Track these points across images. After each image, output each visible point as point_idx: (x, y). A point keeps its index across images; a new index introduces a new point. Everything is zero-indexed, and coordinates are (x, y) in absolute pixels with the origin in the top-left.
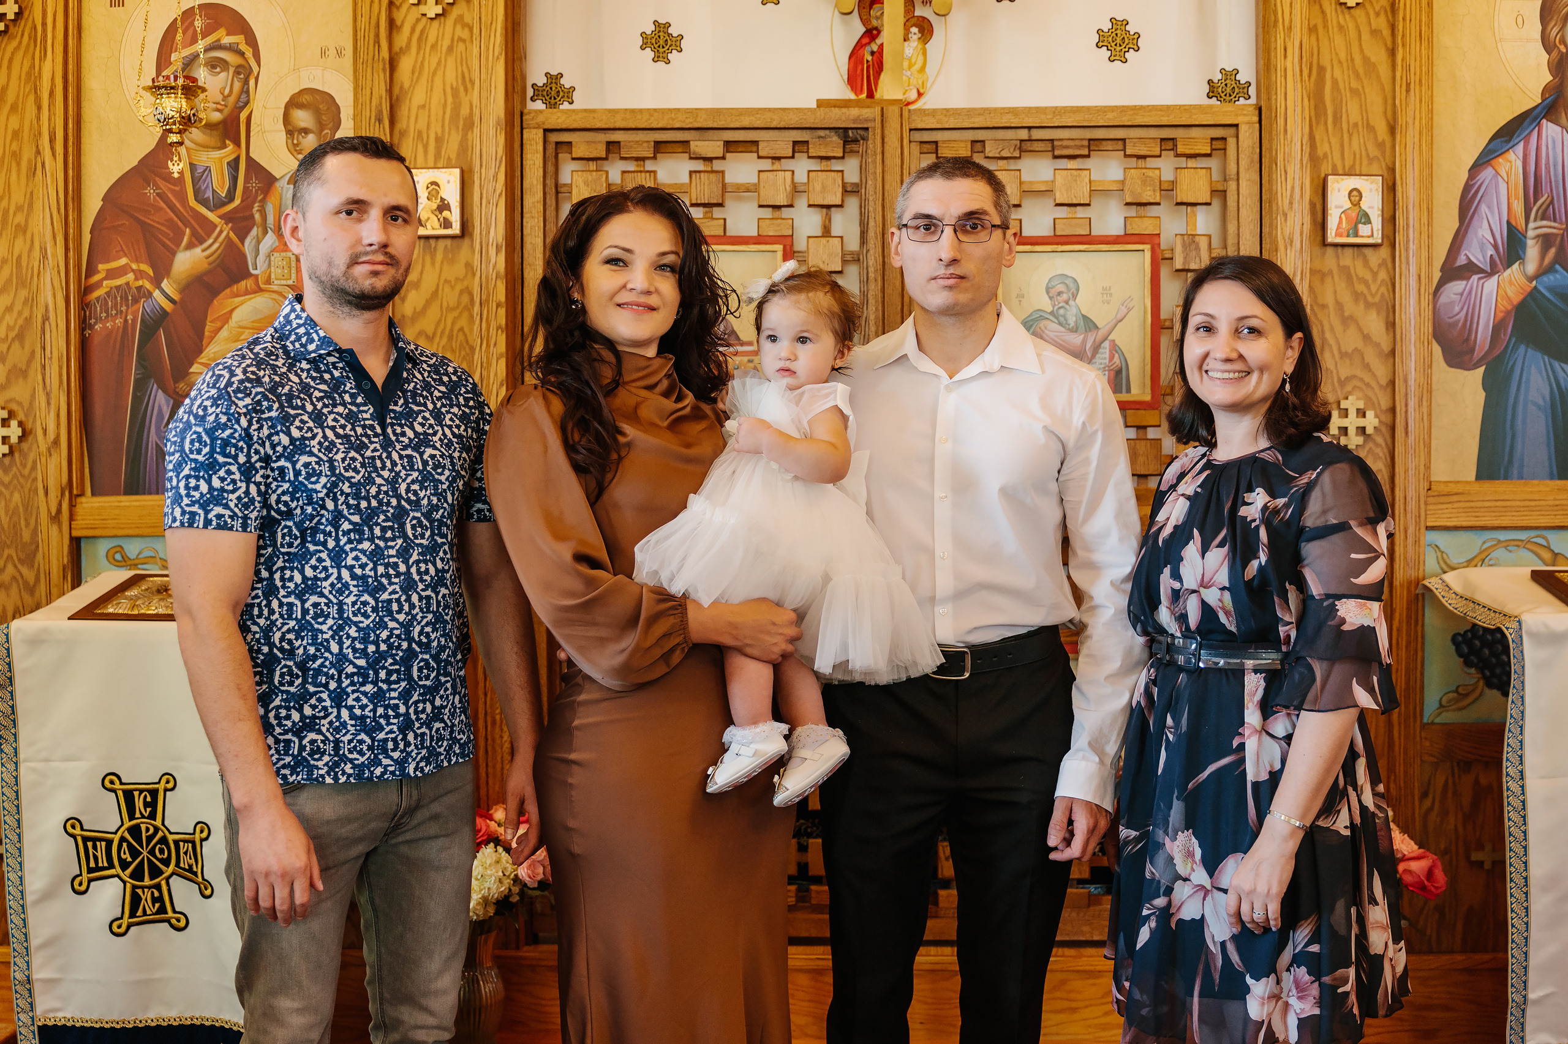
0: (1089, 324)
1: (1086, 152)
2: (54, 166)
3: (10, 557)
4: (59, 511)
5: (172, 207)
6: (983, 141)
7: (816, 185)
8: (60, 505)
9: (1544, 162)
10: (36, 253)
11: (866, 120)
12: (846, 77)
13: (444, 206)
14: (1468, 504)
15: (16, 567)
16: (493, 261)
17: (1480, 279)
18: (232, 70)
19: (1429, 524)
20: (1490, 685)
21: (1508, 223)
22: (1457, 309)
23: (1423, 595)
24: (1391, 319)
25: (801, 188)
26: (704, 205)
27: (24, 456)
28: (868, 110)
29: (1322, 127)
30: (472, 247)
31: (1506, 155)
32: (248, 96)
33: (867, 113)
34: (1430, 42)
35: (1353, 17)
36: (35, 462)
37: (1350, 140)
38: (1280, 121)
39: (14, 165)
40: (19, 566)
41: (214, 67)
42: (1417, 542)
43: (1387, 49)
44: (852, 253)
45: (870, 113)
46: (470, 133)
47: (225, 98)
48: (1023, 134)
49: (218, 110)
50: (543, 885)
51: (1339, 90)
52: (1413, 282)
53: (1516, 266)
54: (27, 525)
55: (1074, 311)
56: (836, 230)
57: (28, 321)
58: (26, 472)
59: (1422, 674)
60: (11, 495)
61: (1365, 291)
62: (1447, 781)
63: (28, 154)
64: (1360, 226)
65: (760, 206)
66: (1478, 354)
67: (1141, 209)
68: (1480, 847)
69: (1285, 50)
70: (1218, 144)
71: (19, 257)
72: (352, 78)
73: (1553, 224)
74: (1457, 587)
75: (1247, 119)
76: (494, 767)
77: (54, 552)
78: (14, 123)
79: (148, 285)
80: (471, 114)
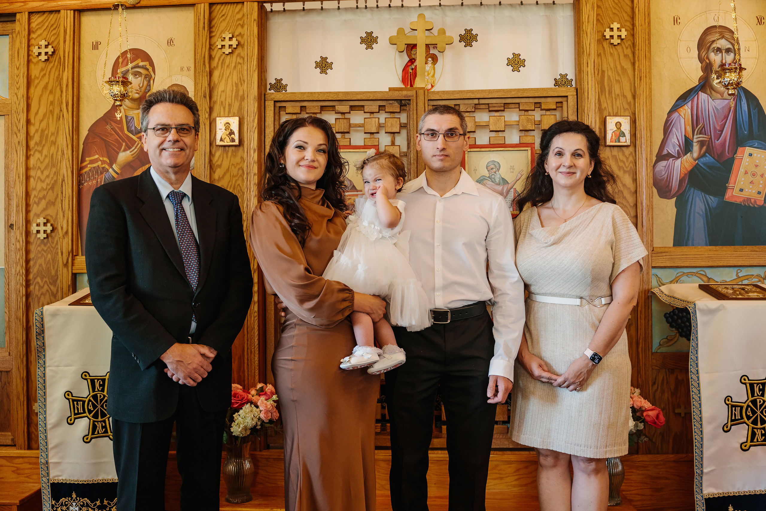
0: (505, 182)
1: (503, 109)
2: (68, 116)
3: (46, 282)
4: (67, 262)
5: (118, 134)
6: (459, 105)
7: (389, 124)
8: (68, 259)
9: (700, 109)
10: (60, 153)
11: (410, 96)
12: (401, 79)
13: (232, 133)
14: (669, 257)
15: (48, 286)
16: (252, 156)
17: (673, 160)
18: (143, 76)
19: (653, 265)
20: (681, 335)
21: (685, 136)
22: (663, 173)
23: (651, 296)
24: (635, 177)
25: (383, 125)
26: (341, 133)
27: (53, 238)
28: (410, 92)
29: (604, 96)
30: (243, 150)
31: (684, 107)
32: (150, 87)
33: (410, 93)
34: (650, 59)
35: (616, 49)
36: (57, 241)
37: (616, 101)
38: (586, 94)
39: (51, 116)
40: (50, 286)
41: (136, 75)
42: (648, 273)
43: (631, 63)
44: (404, 152)
45: (411, 93)
46: (243, 102)
47: (140, 88)
48: (476, 101)
49: (137, 93)
50: (271, 421)
51: (611, 80)
52: (644, 162)
53: (689, 154)
54: (54, 268)
55: (498, 176)
56: (397, 143)
57: (56, 181)
58: (54, 246)
59: (652, 330)
60: (47, 255)
61: (624, 166)
62: (663, 377)
63: (57, 111)
64: (621, 138)
65: (365, 133)
66: (673, 192)
67: (527, 133)
68: (679, 407)
69: (587, 63)
70: (559, 105)
71: (52, 155)
72: (193, 80)
73: (705, 136)
74: (666, 292)
75: (571, 93)
76: (251, 372)
77: (65, 280)
78: (51, 98)
79: (107, 167)
80: (243, 94)
